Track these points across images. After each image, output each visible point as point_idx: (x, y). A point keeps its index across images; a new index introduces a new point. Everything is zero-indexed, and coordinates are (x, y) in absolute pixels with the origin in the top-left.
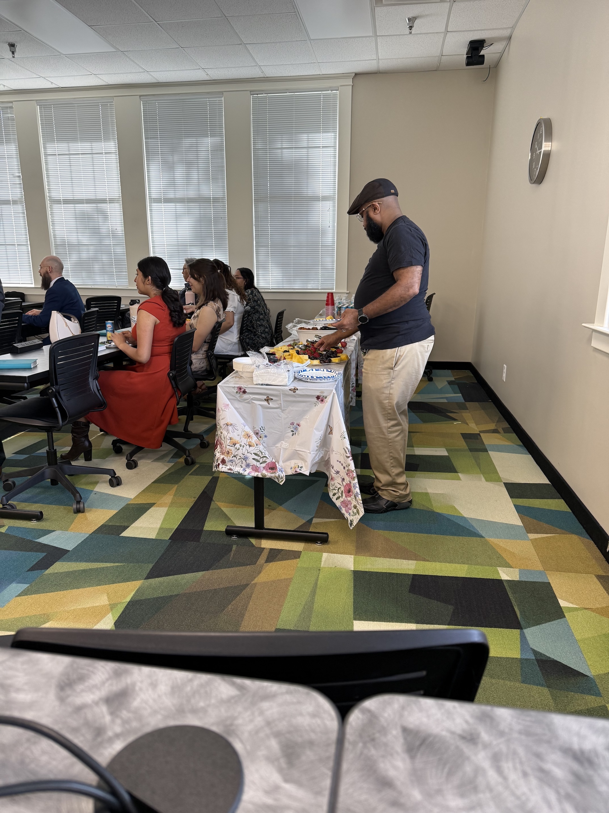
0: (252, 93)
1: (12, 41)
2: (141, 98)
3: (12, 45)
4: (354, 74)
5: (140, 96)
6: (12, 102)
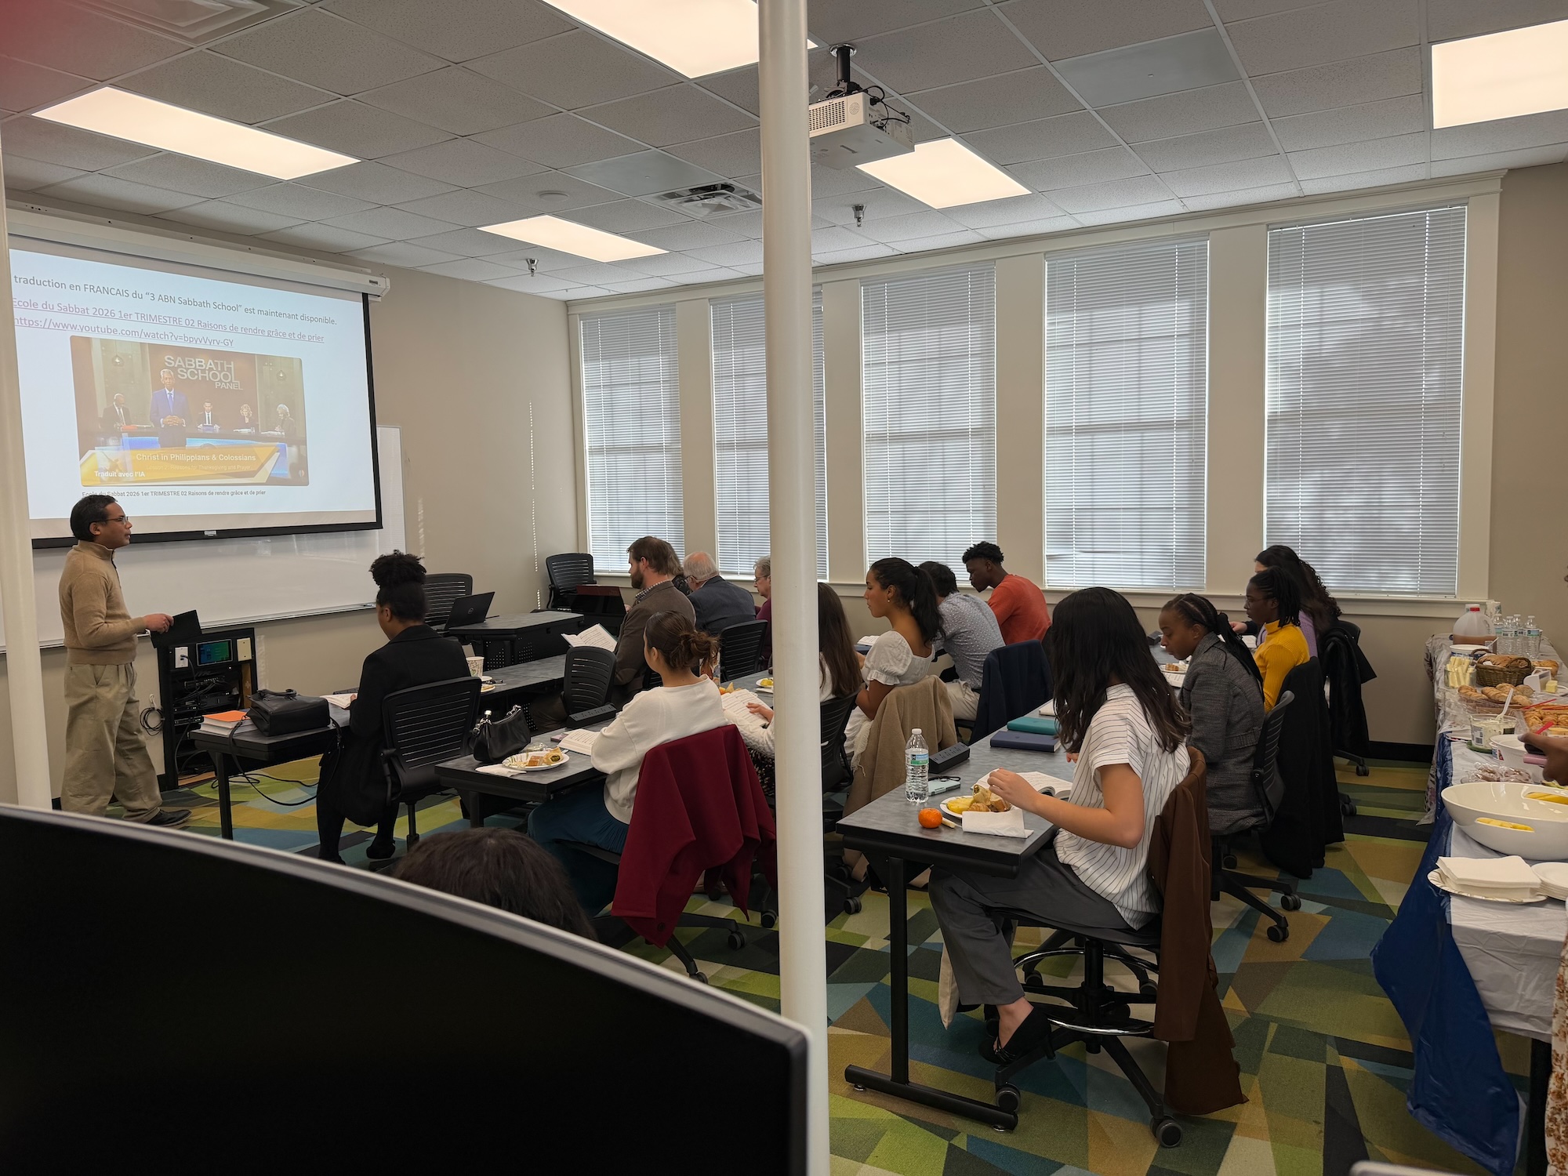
0: (1270, 227)
1: (859, 202)
2: (1047, 256)
3: (858, 208)
4: (1506, 171)
5: (1046, 253)
6: (821, 284)
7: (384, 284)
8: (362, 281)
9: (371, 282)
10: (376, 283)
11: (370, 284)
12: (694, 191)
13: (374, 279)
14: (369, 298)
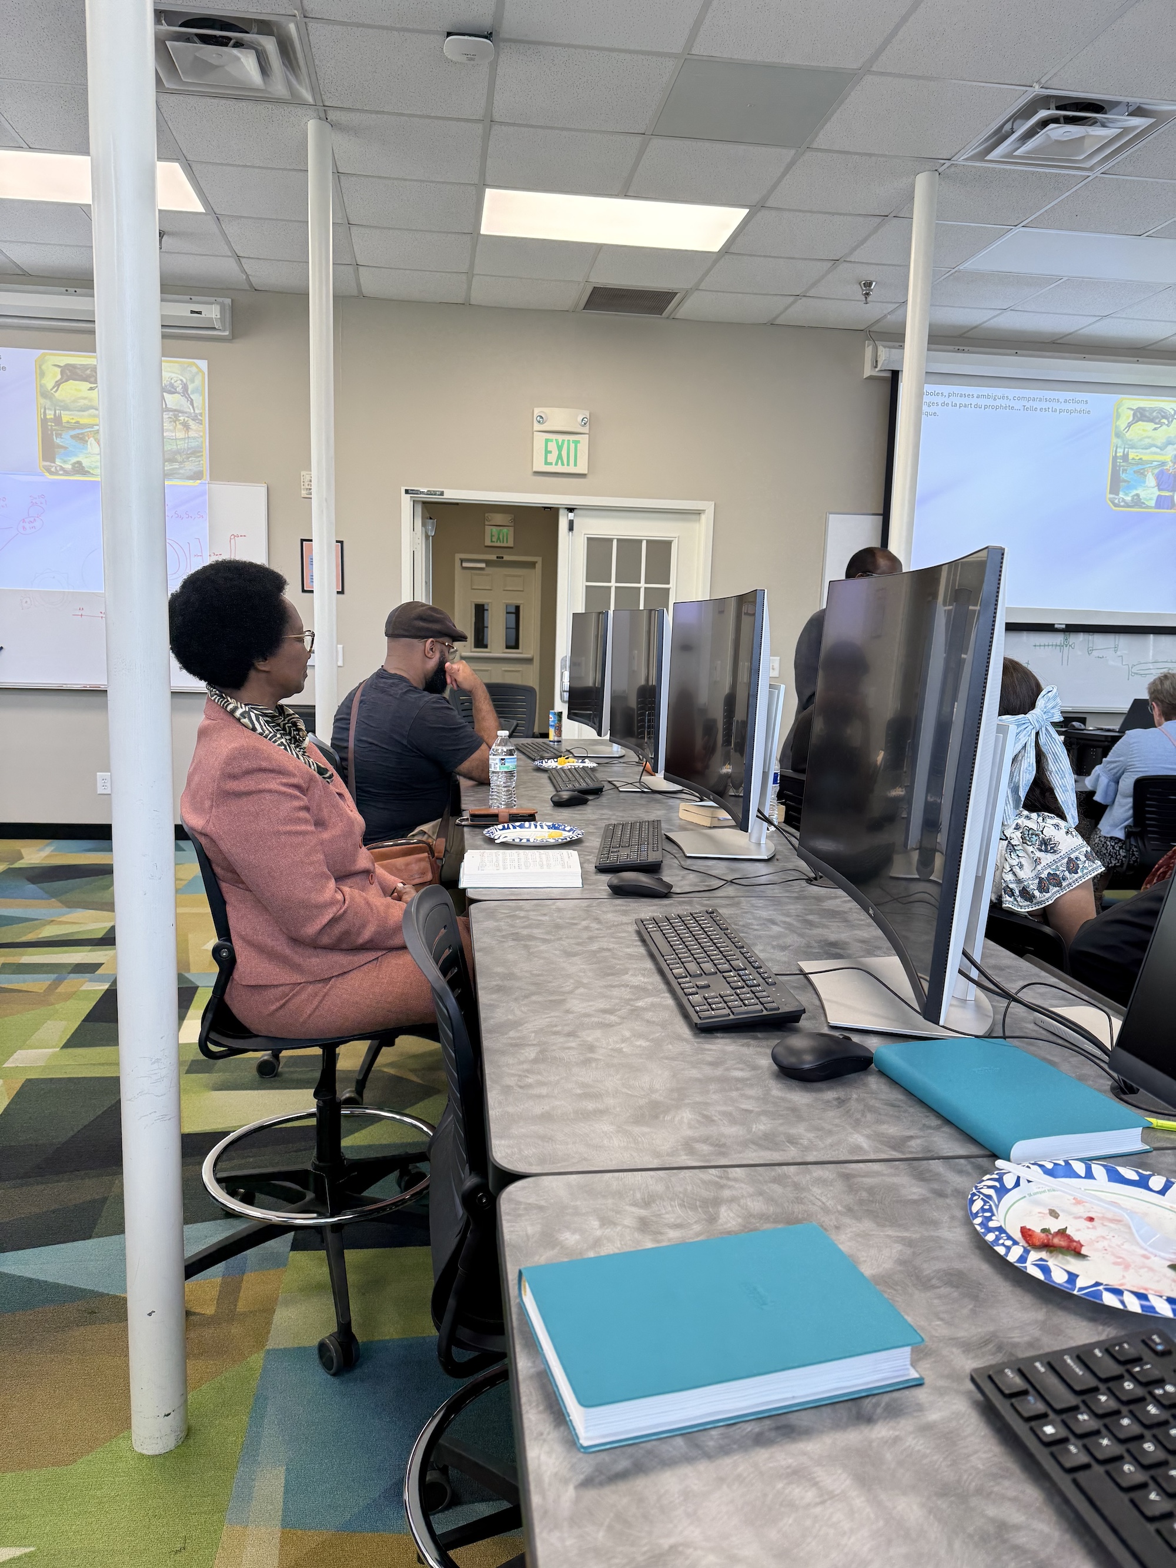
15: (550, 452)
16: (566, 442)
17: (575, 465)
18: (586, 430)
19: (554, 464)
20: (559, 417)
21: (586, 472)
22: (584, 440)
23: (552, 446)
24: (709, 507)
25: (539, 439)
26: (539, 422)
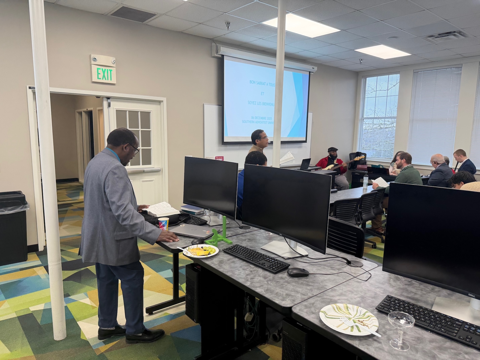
7: (316, 68)
8: (309, 67)
9: (313, 68)
10: (314, 68)
11: (312, 69)
12: (439, 34)
13: (313, 67)
14: (311, 73)
15: (100, 74)
16: (106, 70)
17: (111, 80)
18: (114, 65)
19: (101, 79)
20: (102, 59)
21: (115, 83)
22: (114, 70)
23: (100, 71)
24: (164, 99)
25: (94, 68)
26: (94, 60)
